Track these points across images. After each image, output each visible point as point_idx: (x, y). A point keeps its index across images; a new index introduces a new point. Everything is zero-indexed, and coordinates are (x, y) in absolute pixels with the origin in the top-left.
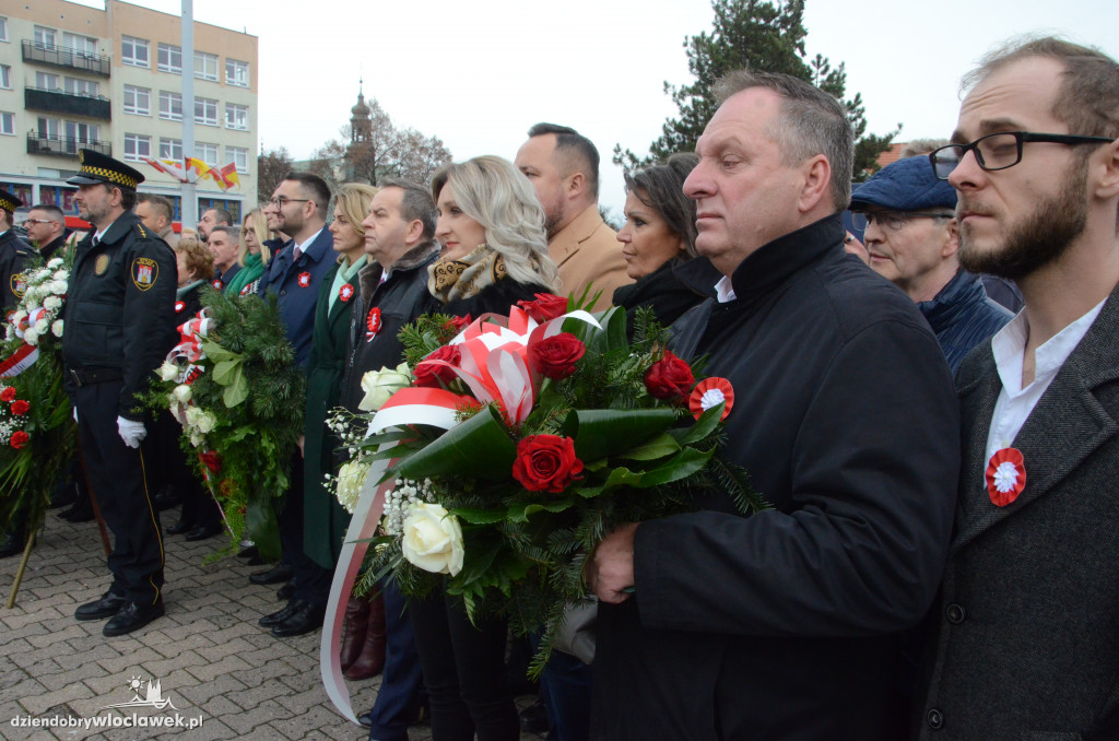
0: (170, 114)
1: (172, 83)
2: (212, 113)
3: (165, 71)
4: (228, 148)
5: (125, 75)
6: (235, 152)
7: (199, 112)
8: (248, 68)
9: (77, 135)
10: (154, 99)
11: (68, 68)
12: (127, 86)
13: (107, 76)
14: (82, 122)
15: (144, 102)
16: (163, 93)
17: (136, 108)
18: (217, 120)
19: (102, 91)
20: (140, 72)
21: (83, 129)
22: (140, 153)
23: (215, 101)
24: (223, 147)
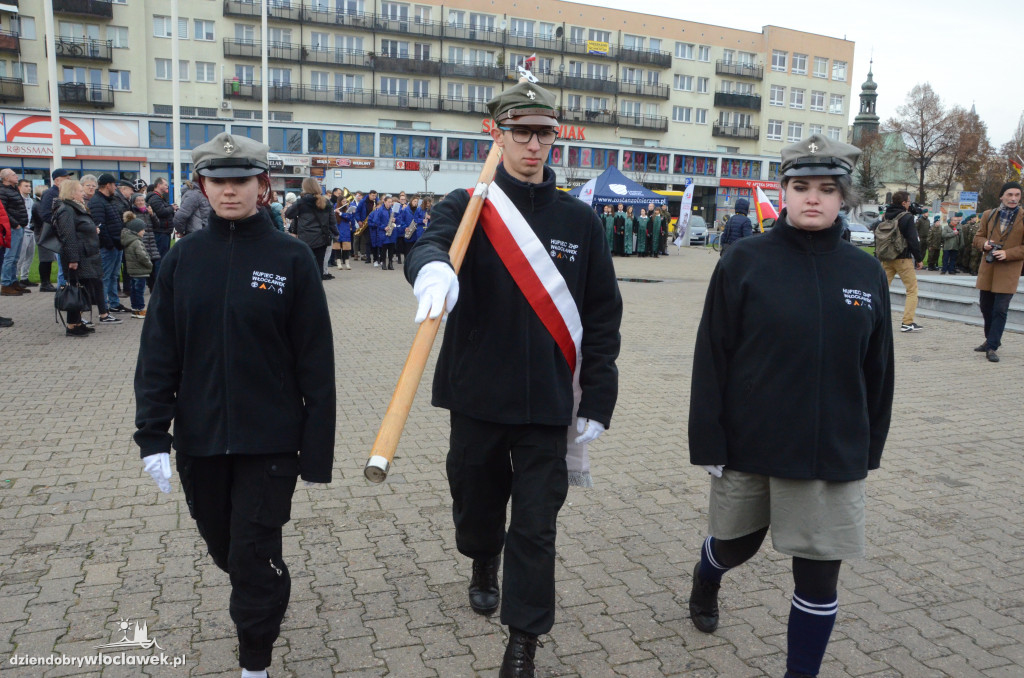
0: (795, 104)
1: (798, 81)
2: (821, 102)
3: (794, 73)
4: (830, 128)
5: (772, 78)
6: (833, 131)
7: (813, 102)
8: (846, 66)
9: (739, 122)
10: (787, 94)
11: (739, 76)
12: (773, 86)
13: (760, 79)
14: (742, 113)
15: (781, 97)
16: (793, 89)
17: (776, 101)
18: (824, 107)
19: (756, 90)
20: (780, 75)
21: (742, 117)
22: (776, 133)
23: (823, 93)
24: (826, 127)
